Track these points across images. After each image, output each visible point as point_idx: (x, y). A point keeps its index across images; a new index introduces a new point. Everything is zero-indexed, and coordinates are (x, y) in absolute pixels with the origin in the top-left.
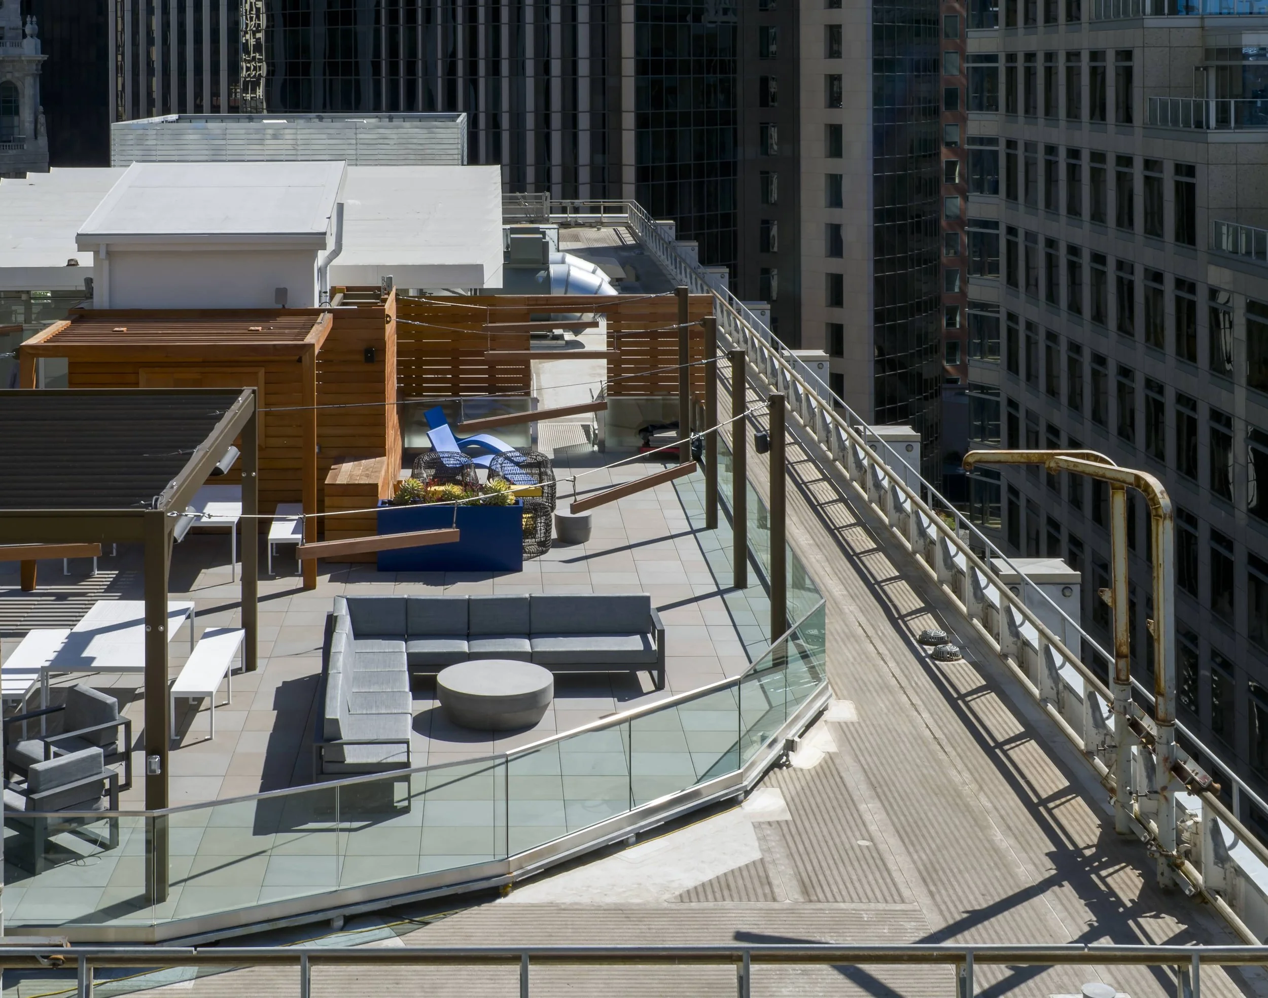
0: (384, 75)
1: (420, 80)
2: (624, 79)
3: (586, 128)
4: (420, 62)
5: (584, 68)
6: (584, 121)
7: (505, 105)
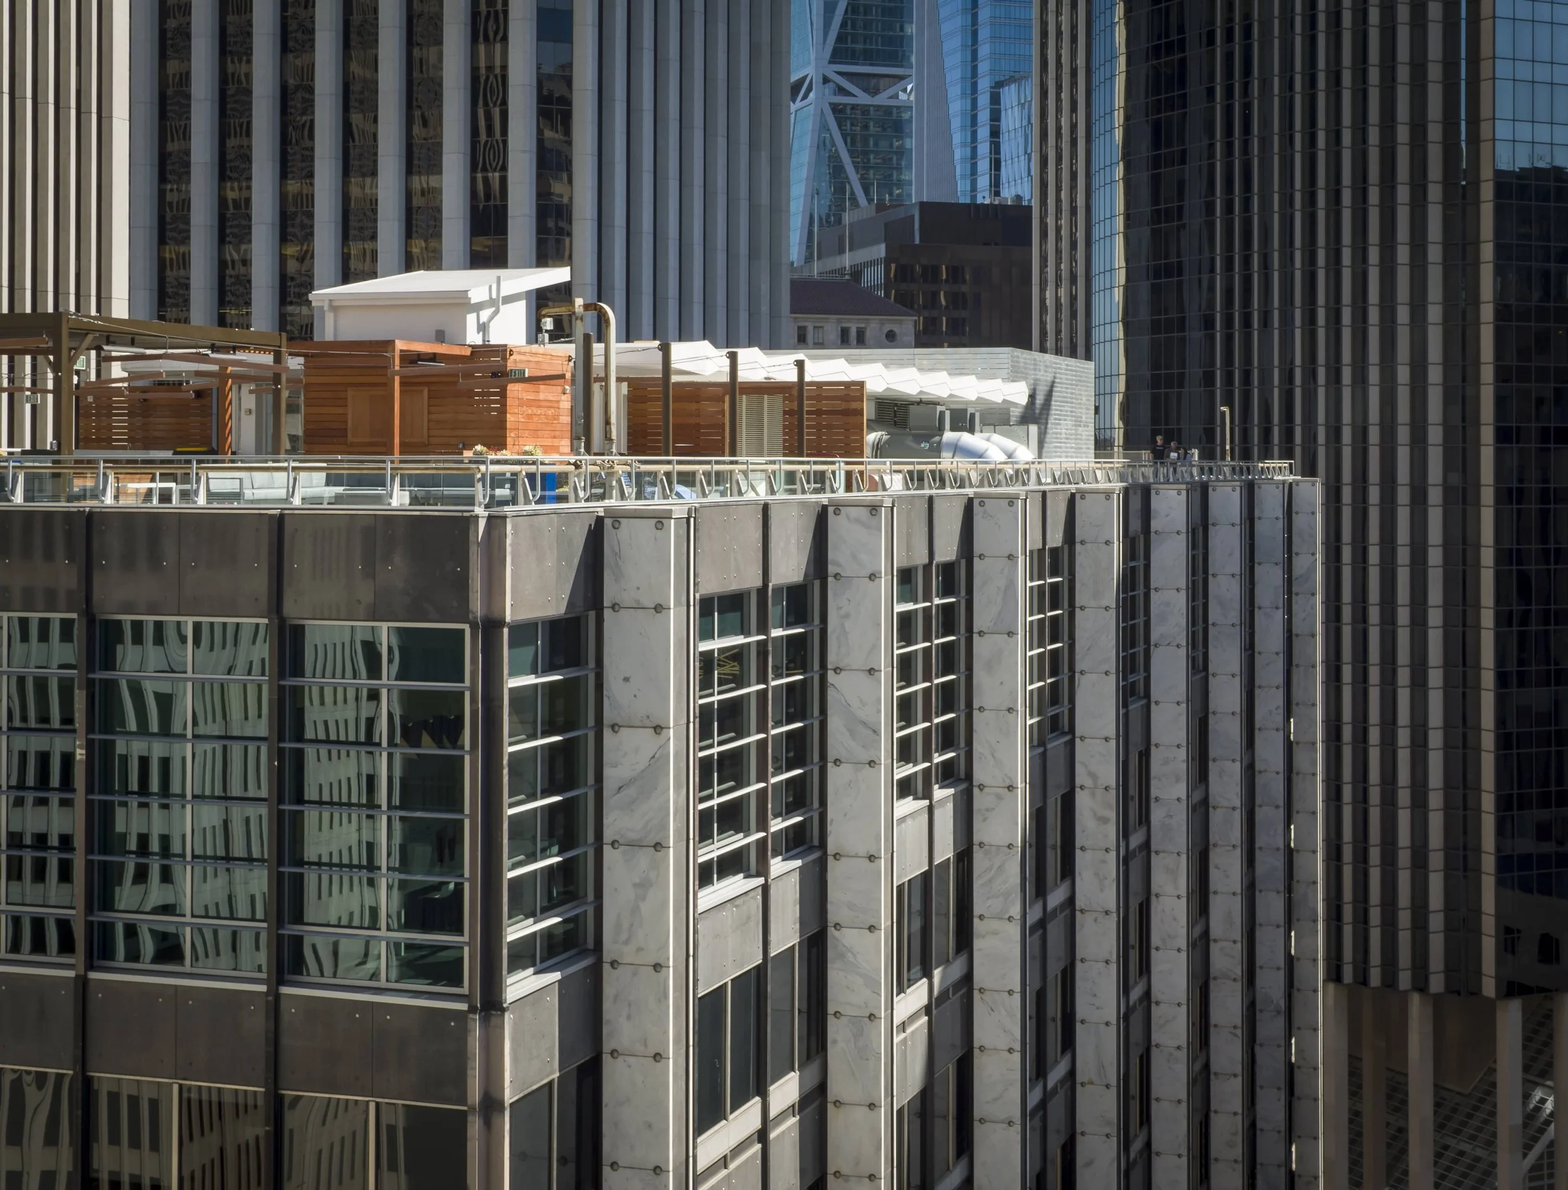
0: (1218, 385)
1: (1256, 390)
2: (1483, 387)
3: (1437, 443)
4: (1256, 371)
5: (1435, 374)
6: (1435, 435)
7: (1347, 417)
